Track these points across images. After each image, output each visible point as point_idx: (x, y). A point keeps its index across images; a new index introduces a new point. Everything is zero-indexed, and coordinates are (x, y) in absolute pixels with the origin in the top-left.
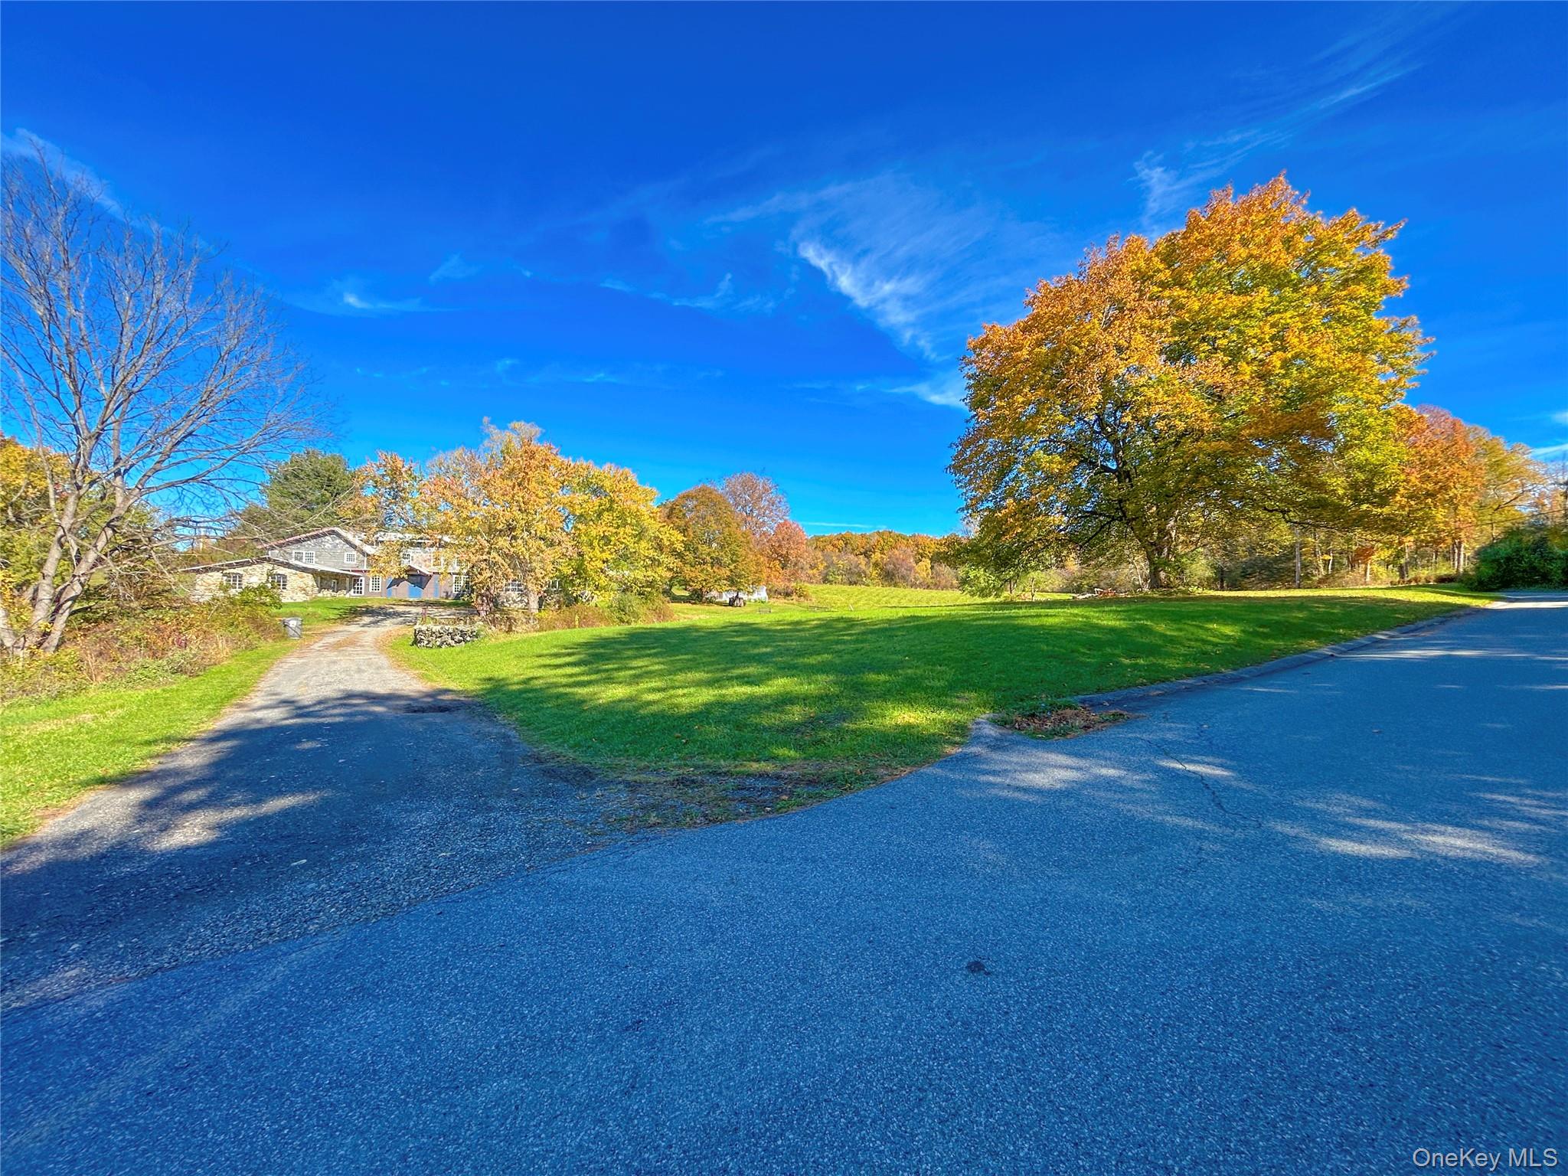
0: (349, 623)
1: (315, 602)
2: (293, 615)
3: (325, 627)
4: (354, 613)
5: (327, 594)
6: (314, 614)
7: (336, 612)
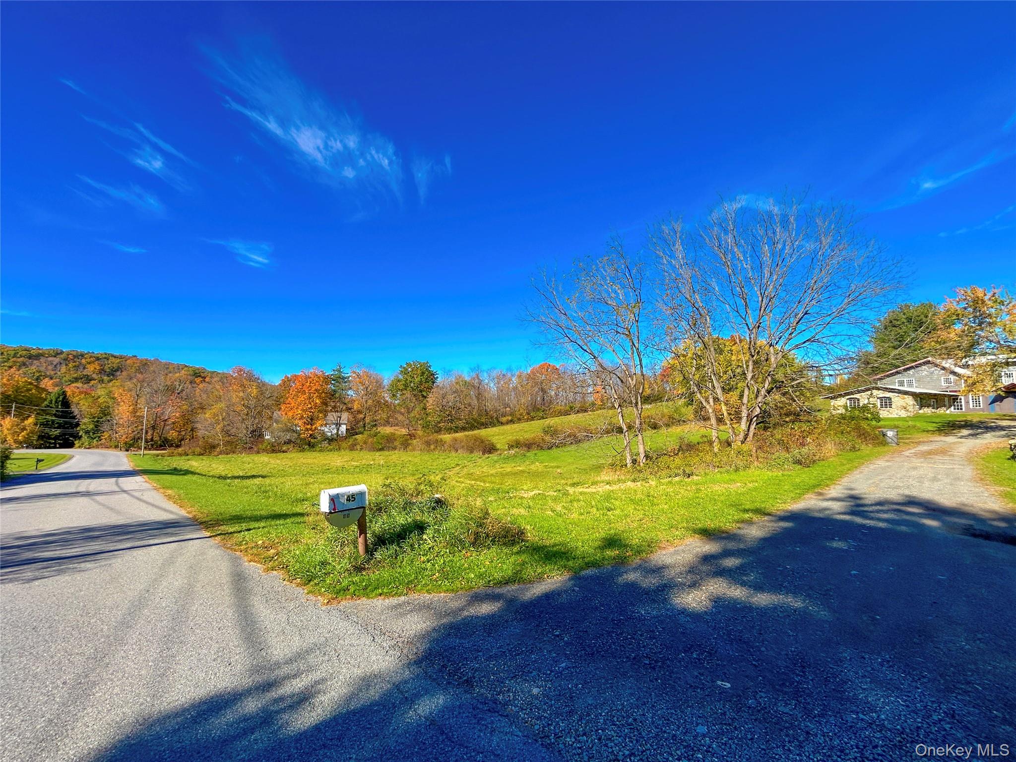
0: (947, 435)
1: (917, 417)
2: (892, 428)
3: (924, 437)
4: (951, 427)
5: (928, 411)
6: (914, 427)
7: (935, 425)
